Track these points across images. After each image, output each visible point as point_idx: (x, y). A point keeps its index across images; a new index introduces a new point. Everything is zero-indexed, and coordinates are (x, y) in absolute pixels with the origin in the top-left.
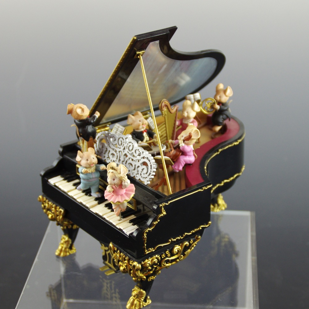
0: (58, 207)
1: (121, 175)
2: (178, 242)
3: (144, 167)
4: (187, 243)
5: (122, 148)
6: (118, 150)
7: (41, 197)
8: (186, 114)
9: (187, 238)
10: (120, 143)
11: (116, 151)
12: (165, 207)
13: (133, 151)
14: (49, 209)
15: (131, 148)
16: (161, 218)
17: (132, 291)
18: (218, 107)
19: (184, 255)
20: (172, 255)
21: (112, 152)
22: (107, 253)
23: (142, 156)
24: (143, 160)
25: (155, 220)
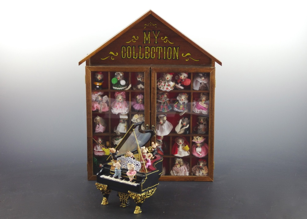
0: (104, 185)
1: (133, 167)
2: (150, 189)
3: (137, 166)
4: (152, 190)
5: (127, 162)
6: (126, 162)
7: (96, 183)
8: (144, 152)
9: (153, 188)
10: (126, 160)
11: (125, 163)
12: (147, 176)
13: (132, 162)
14: (100, 187)
15: (131, 161)
16: (146, 180)
17: (135, 208)
18: (153, 150)
19: (152, 194)
20: (149, 193)
21: (123, 164)
22: (122, 200)
23: (136, 162)
24: (136, 164)
25: (144, 180)
